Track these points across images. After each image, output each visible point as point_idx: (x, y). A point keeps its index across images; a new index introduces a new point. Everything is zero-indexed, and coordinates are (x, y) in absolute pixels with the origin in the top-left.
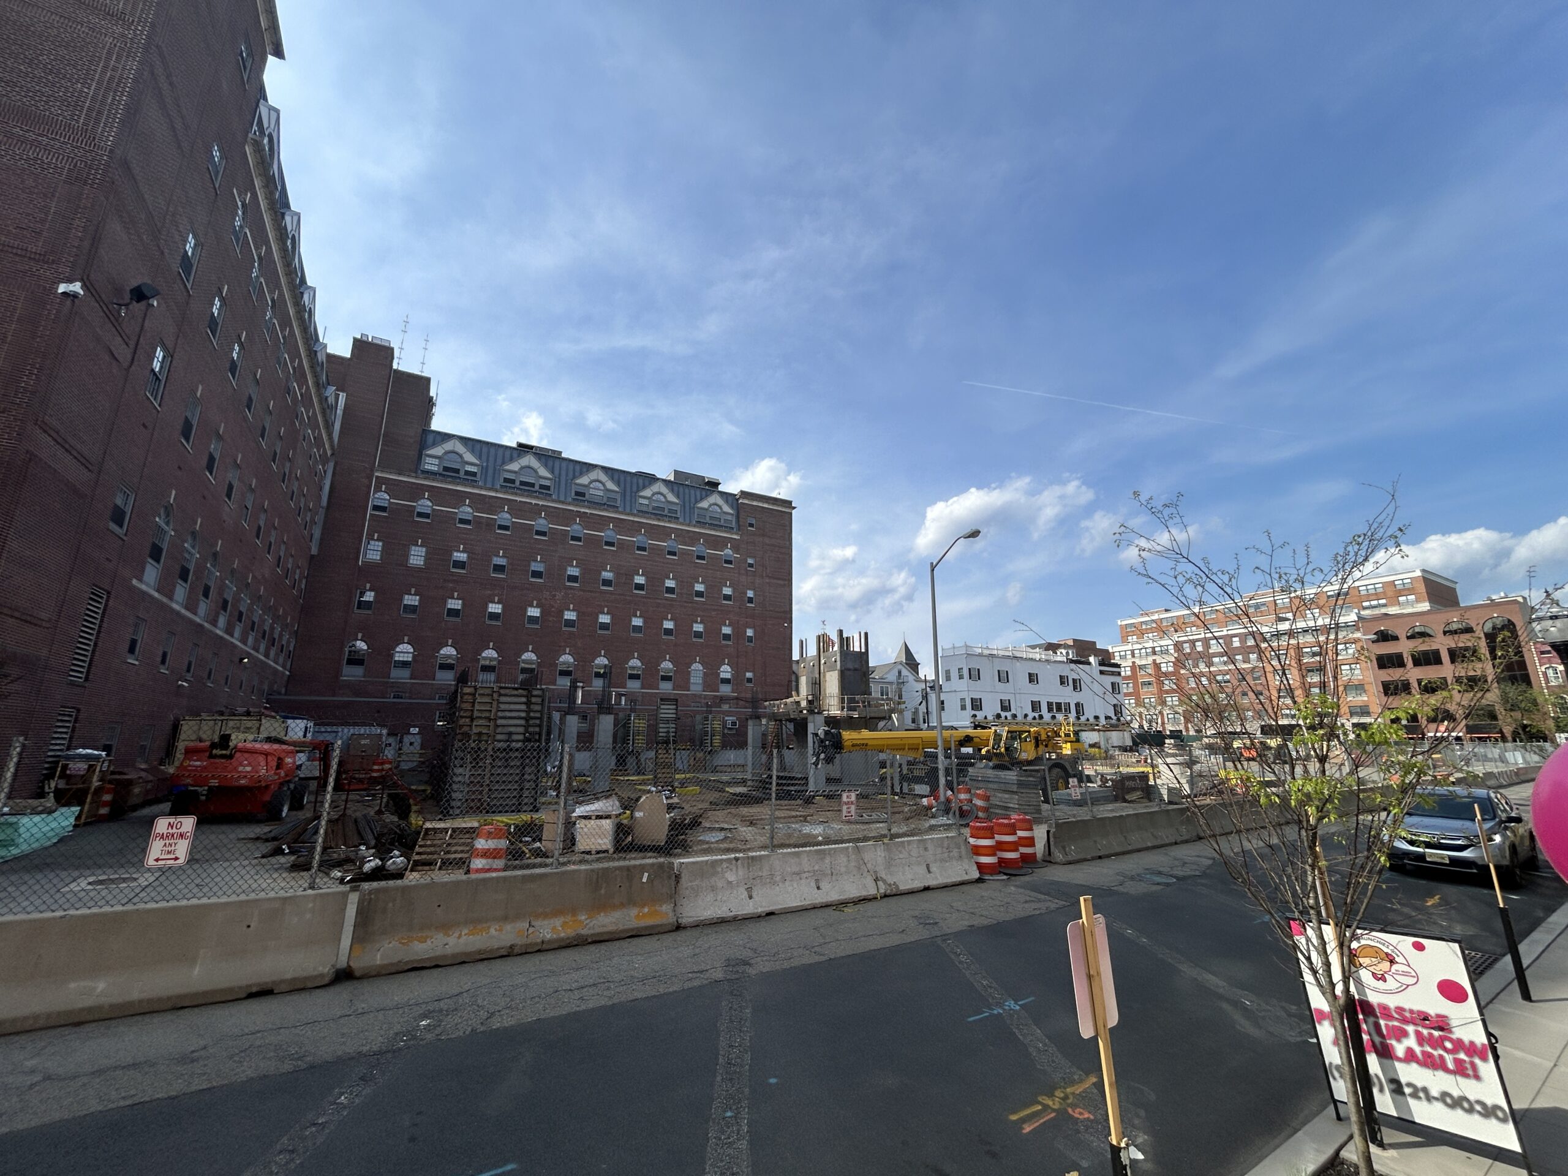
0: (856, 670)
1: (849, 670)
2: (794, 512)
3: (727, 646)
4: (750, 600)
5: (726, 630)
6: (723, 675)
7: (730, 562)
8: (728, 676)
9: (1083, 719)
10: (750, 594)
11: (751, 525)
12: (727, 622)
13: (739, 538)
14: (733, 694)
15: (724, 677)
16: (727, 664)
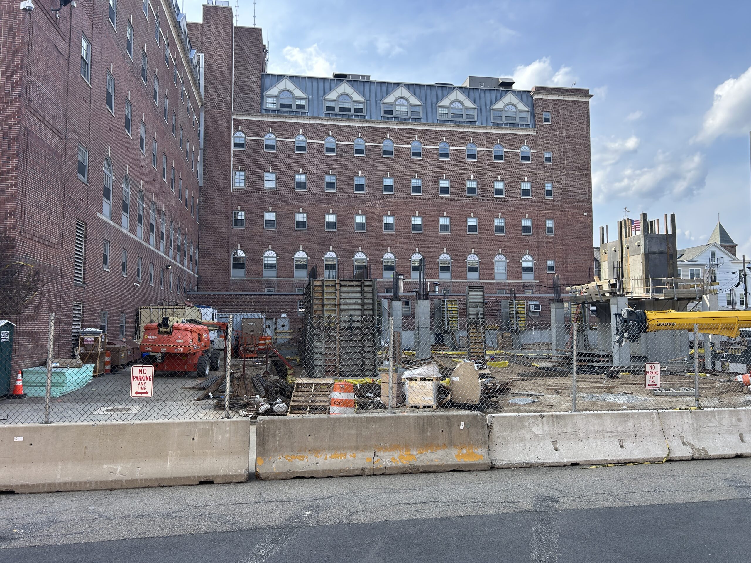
0: (661, 253)
1: (654, 253)
2: (590, 100)
3: (528, 237)
4: (549, 193)
5: (526, 223)
6: (524, 265)
7: (527, 158)
8: (530, 265)
10: (548, 187)
11: (547, 120)
12: (527, 215)
13: (535, 134)
14: (535, 281)
15: (526, 266)
16: (529, 254)
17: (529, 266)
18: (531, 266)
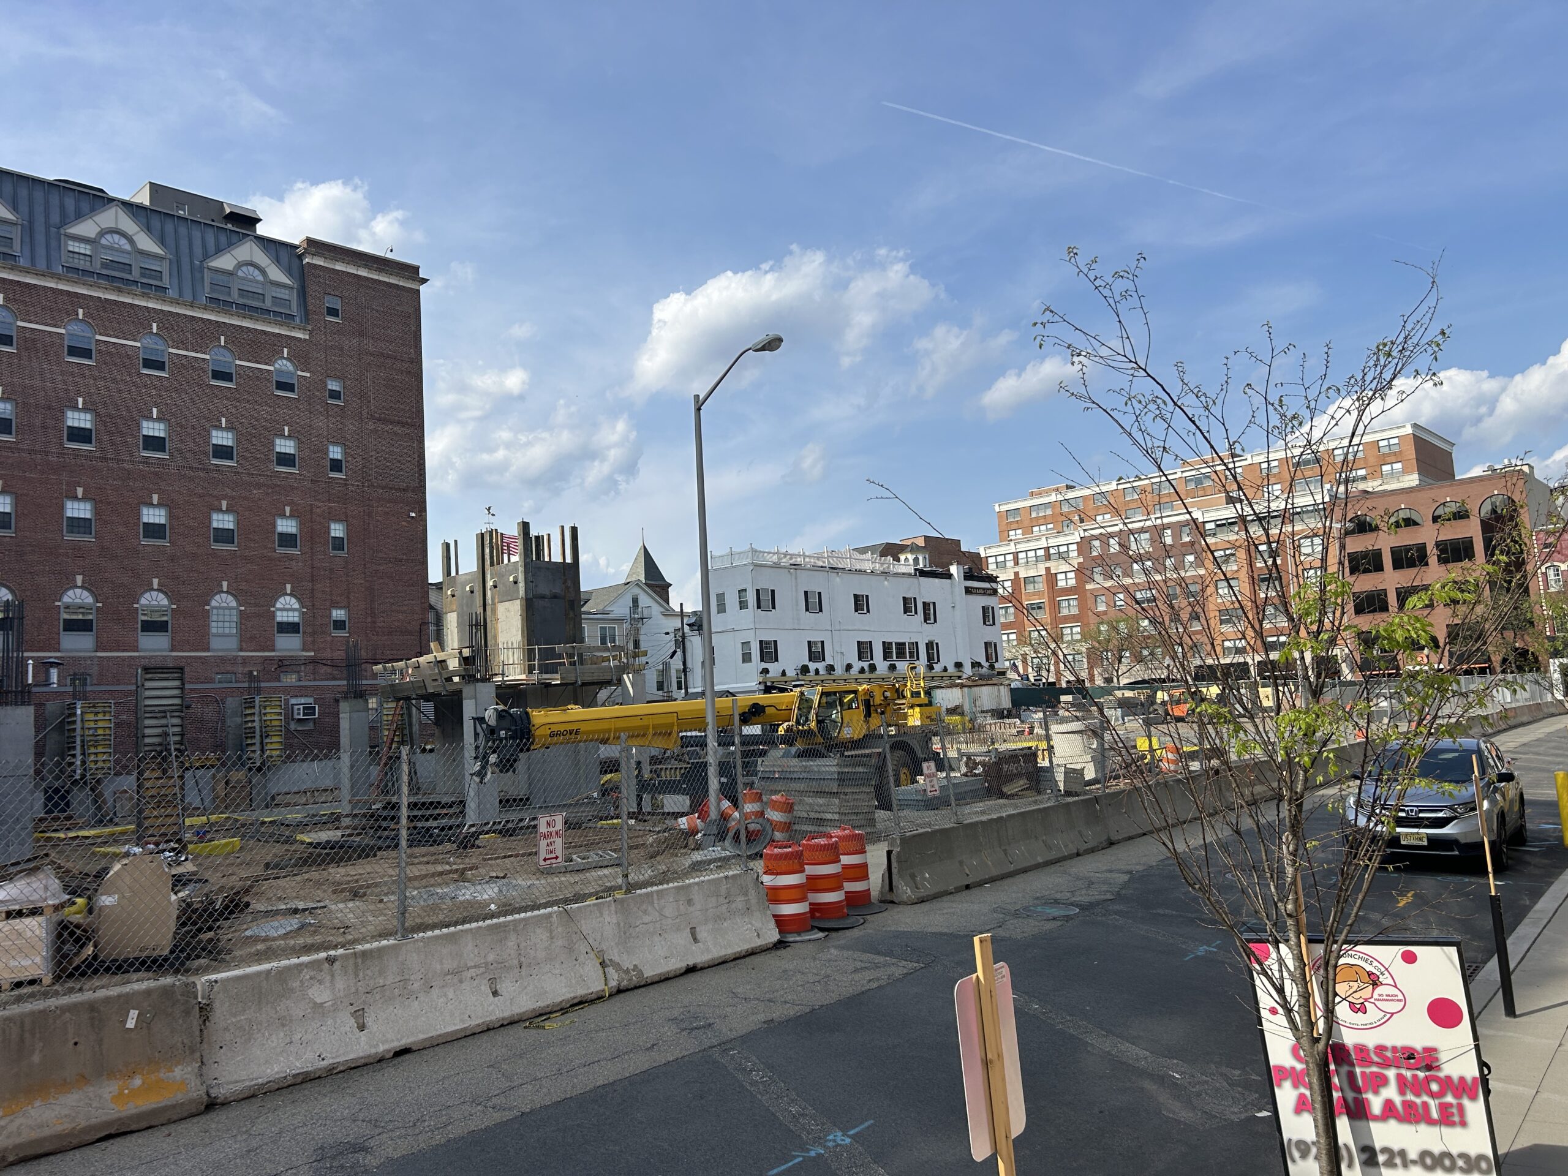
0: (555, 598)
1: (543, 597)
2: (423, 288)
3: (291, 558)
4: (336, 465)
5: (286, 526)
6: (282, 617)
7: (289, 387)
8: (294, 617)
9: (938, 668)
10: (335, 452)
11: (333, 312)
12: (288, 509)
13: (307, 337)
14: (304, 653)
15: (285, 619)
16: (291, 595)
17: (291, 620)
18: (296, 620)
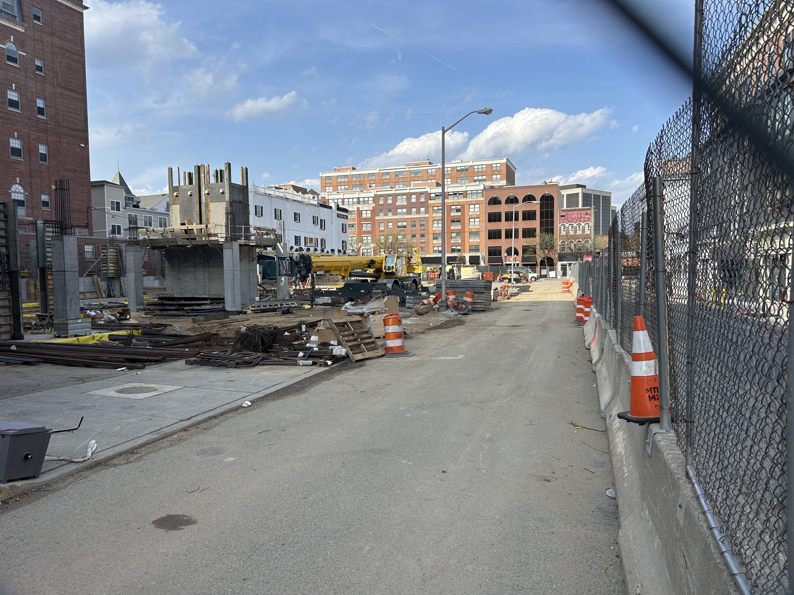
0: (240, 202)
1: (236, 202)
2: (85, 12)
3: (18, 162)
4: (41, 111)
5: (15, 143)
6: (14, 196)
7: (14, 60)
8: (21, 197)
10: (40, 103)
11: (37, 18)
12: (16, 134)
13: (24, 31)
14: (28, 218)
15: (16, 198)
16: (19, 184)
17: (19, 198)
18: (22, 199)
